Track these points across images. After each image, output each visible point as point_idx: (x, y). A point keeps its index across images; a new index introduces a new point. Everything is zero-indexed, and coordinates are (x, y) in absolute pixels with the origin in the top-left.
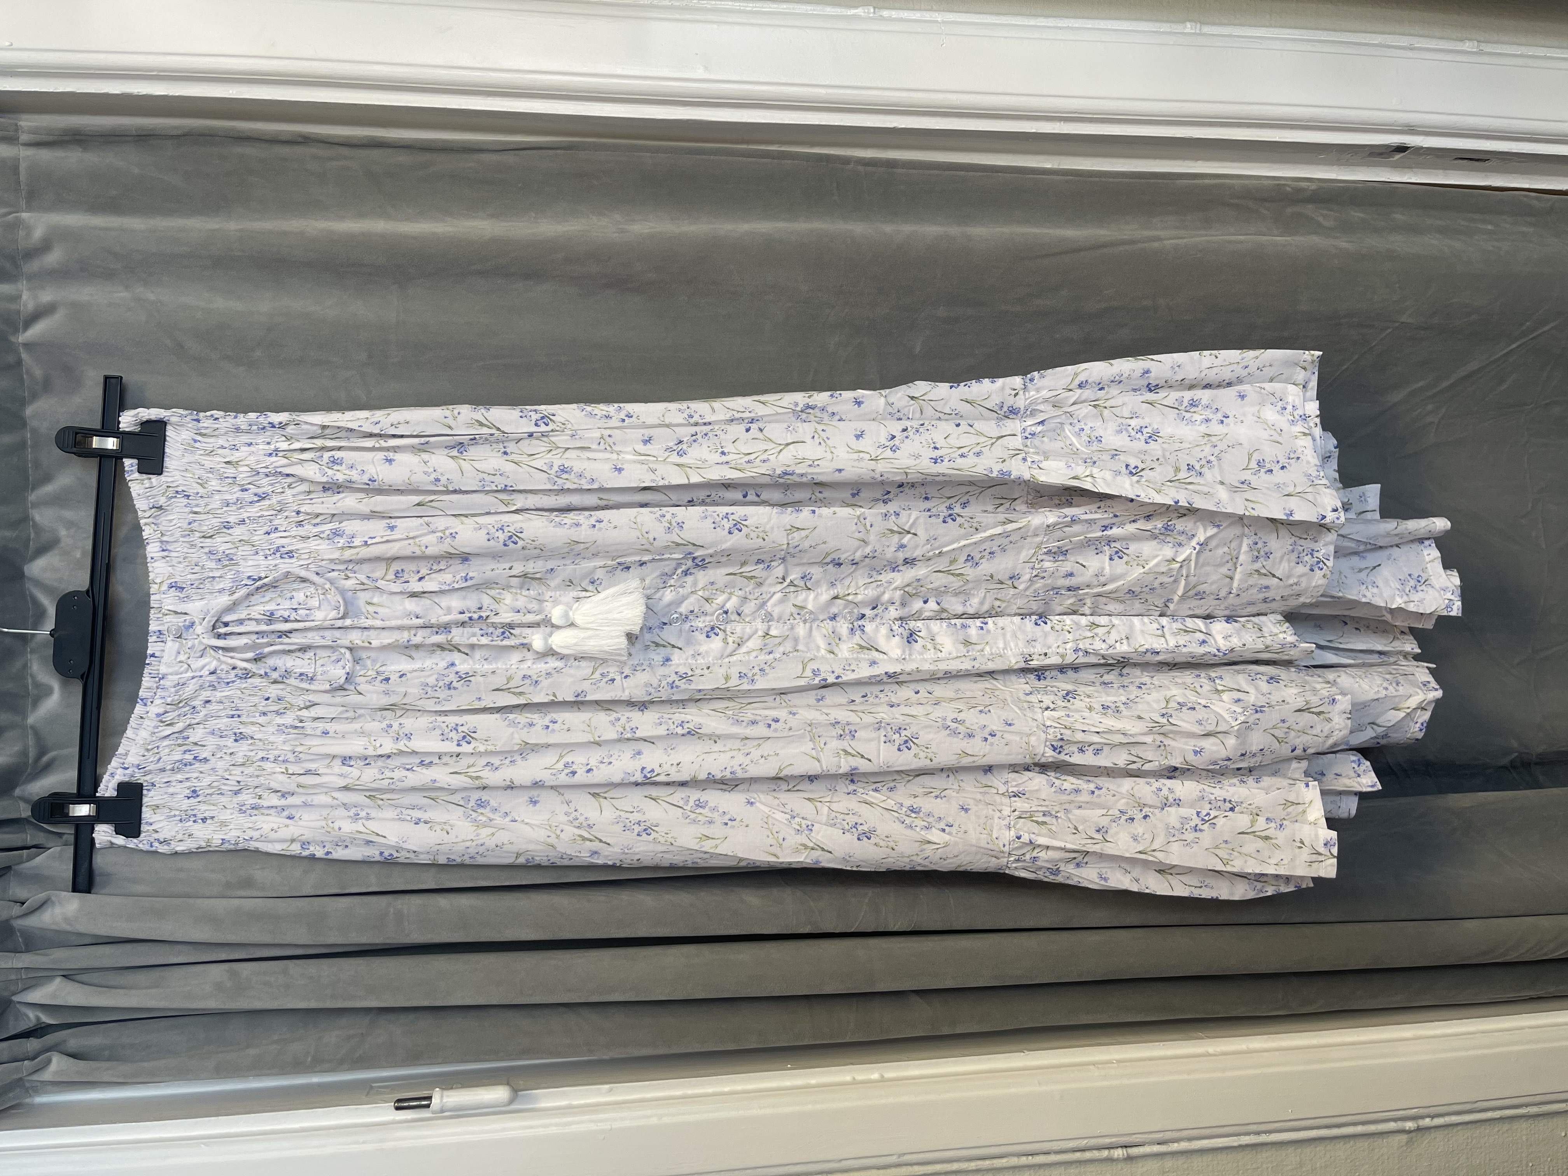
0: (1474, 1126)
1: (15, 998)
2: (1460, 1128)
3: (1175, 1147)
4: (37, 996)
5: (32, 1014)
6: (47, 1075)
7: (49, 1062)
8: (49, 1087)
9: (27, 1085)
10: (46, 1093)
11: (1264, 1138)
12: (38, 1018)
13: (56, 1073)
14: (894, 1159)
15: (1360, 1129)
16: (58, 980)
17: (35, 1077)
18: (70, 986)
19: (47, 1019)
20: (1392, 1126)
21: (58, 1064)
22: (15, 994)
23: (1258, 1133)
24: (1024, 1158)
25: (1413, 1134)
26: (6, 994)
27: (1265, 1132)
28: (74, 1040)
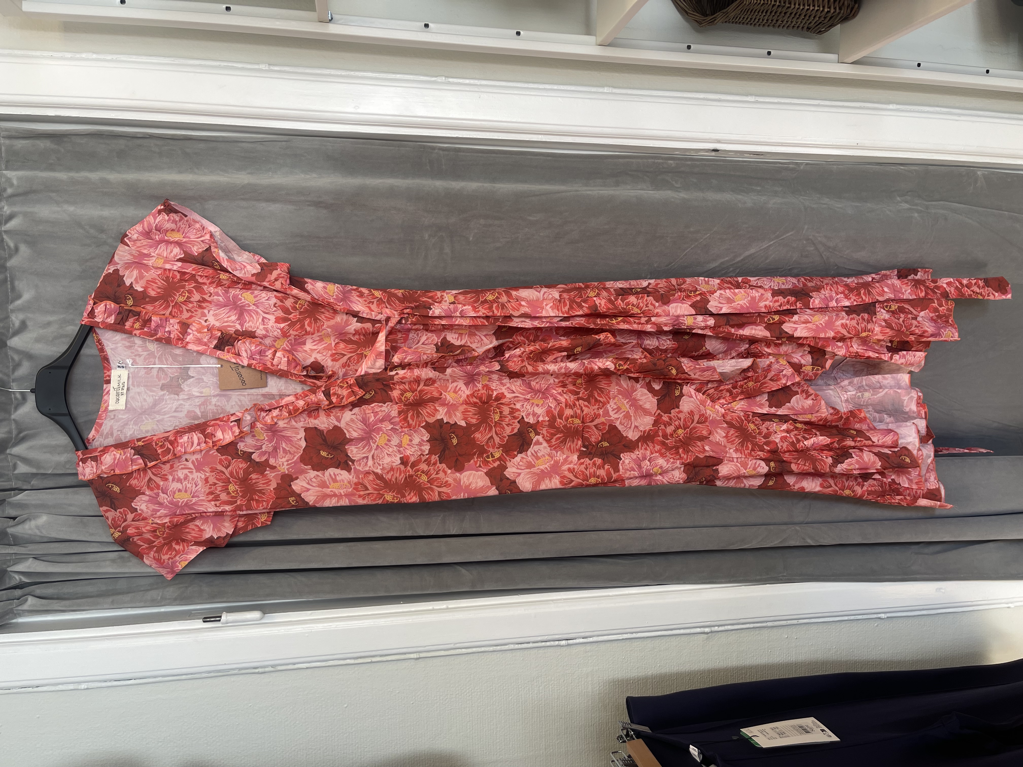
0: (740, 631)
1: (9, 569)
2: (734, 632)
3: (591, 640)
4: (20, 567)
5: (17, 577)
6: (25, 607)
7: (27, 600)
8: (26, 614)
9: (15, 612)
10: (25, 616)
11: (634, 635)
12: (20, 579)
13: (30, 606)
14: (452, 646)
15: (682, 631)
16: (31, 559)
17: (20, 608)
18: (37, 562)
19: (25, 580)
20: (698, 630)
21: (31, 601)
22: (9, 567)
23: (632, 633)
24: (517, 645)
25: (710, 635)
26: (4, 566)
27: (635, 633)
28: (39, 590)
